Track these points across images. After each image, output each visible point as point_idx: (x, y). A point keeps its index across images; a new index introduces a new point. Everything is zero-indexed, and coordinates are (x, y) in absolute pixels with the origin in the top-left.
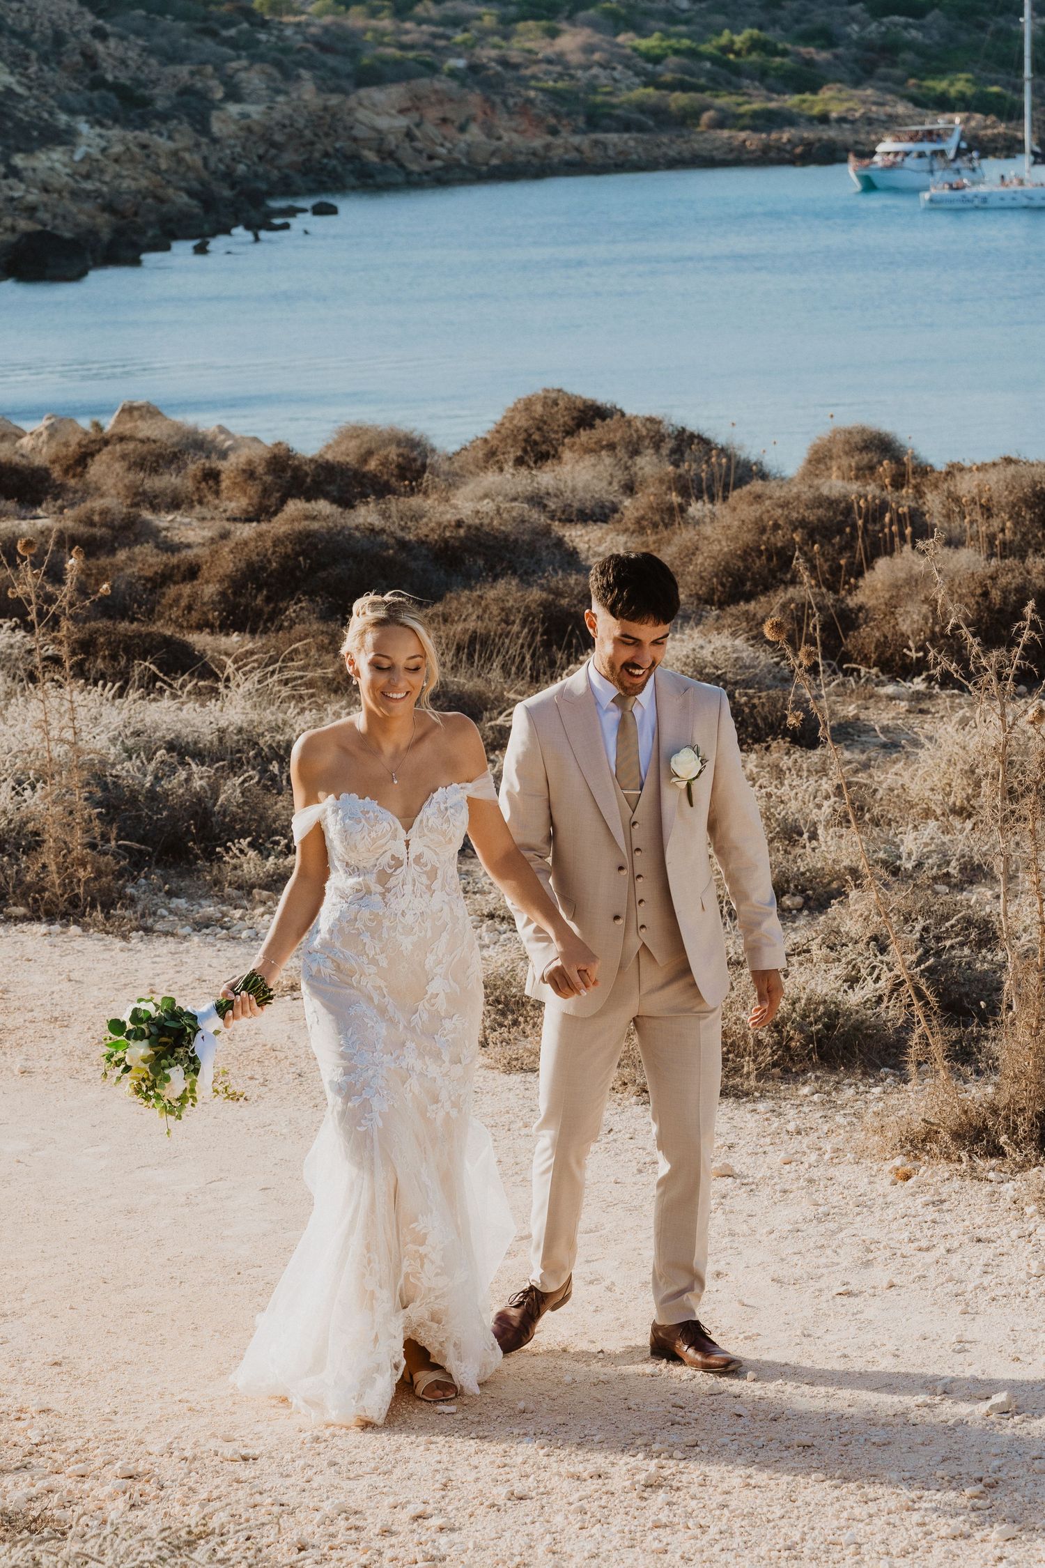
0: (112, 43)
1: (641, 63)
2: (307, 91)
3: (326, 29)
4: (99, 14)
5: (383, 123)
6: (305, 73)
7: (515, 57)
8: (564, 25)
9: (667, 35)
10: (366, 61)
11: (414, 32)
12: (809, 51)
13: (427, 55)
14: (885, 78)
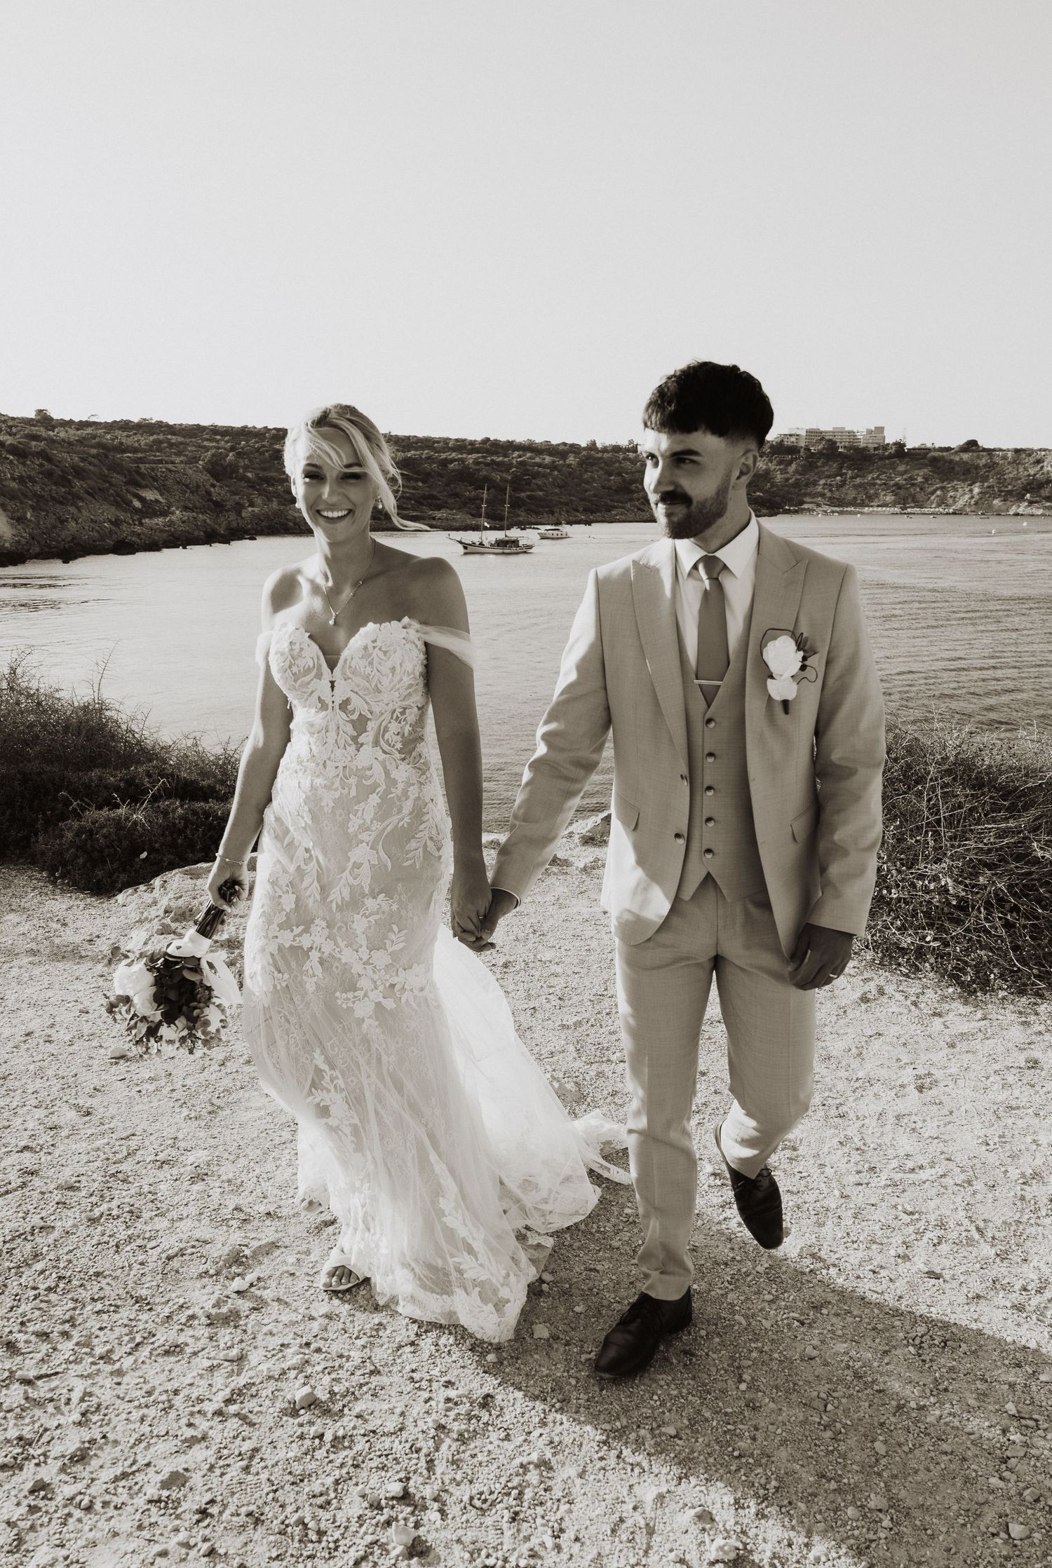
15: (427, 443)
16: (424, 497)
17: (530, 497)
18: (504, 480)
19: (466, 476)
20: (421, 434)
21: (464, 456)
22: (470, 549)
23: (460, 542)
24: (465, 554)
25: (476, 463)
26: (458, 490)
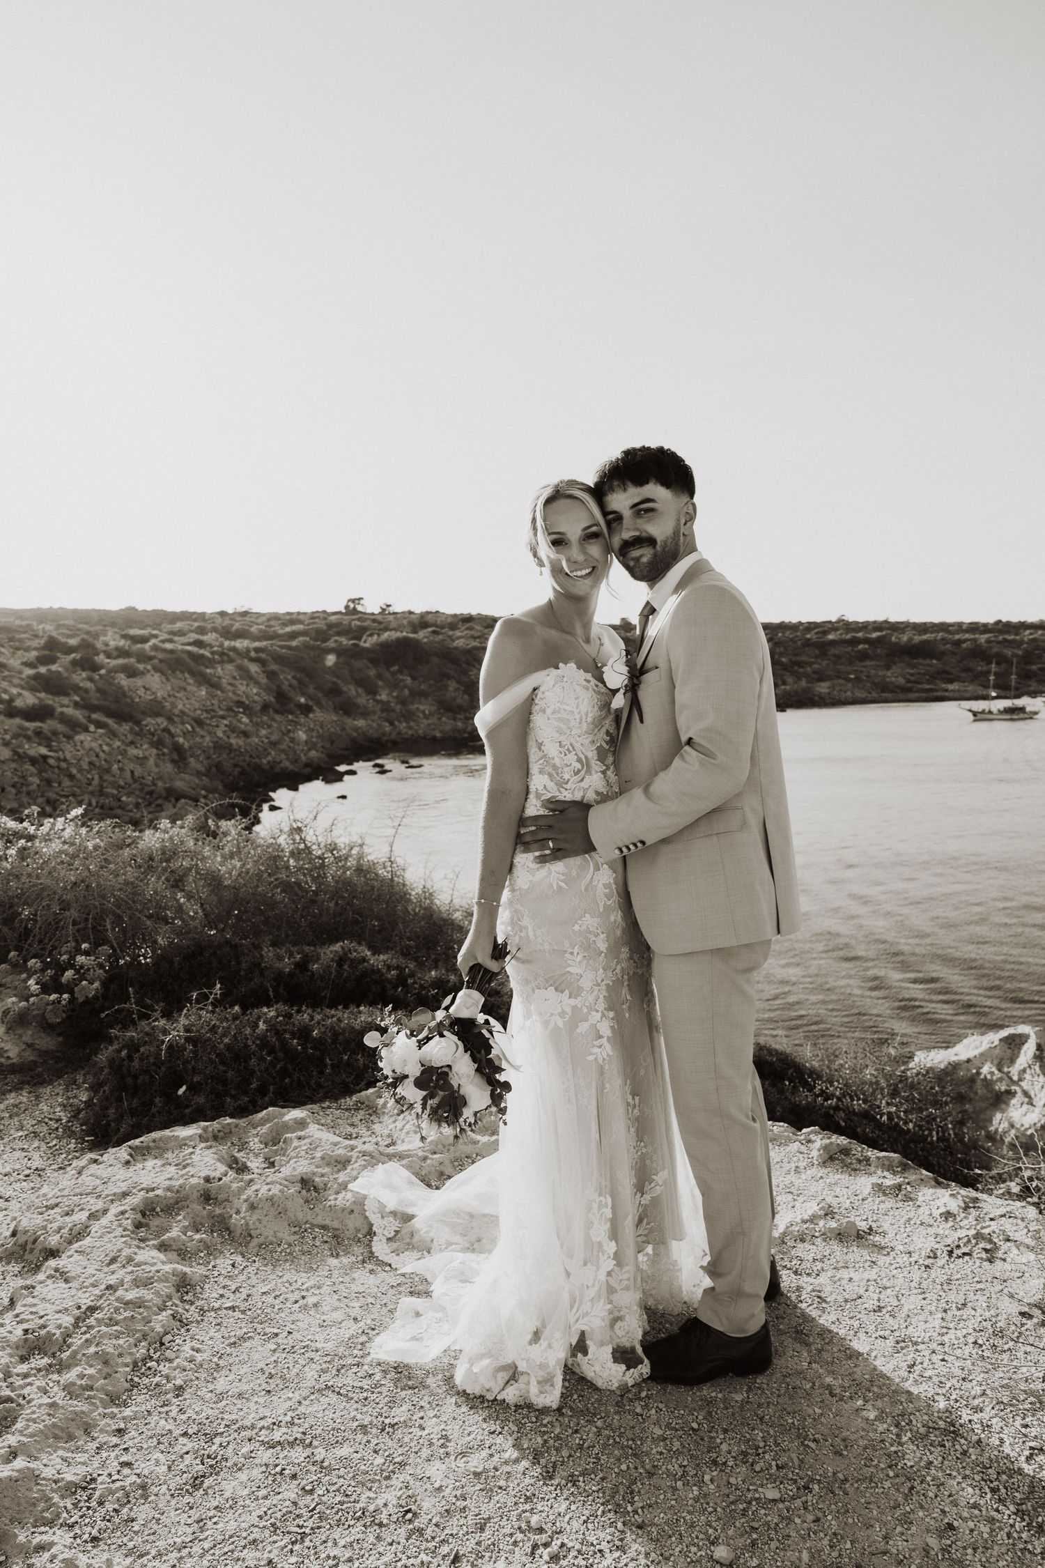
15: (943, 627)
16: (939, 673)
17: (1040, 669)
18: (1014, 655)
19: (979, 653)
20: (937, 619)
21: (977, 636)
22: (979, 716)
23: (970, 711)
24: (975, 721)
25: (988, 641)
26: (971, 665)
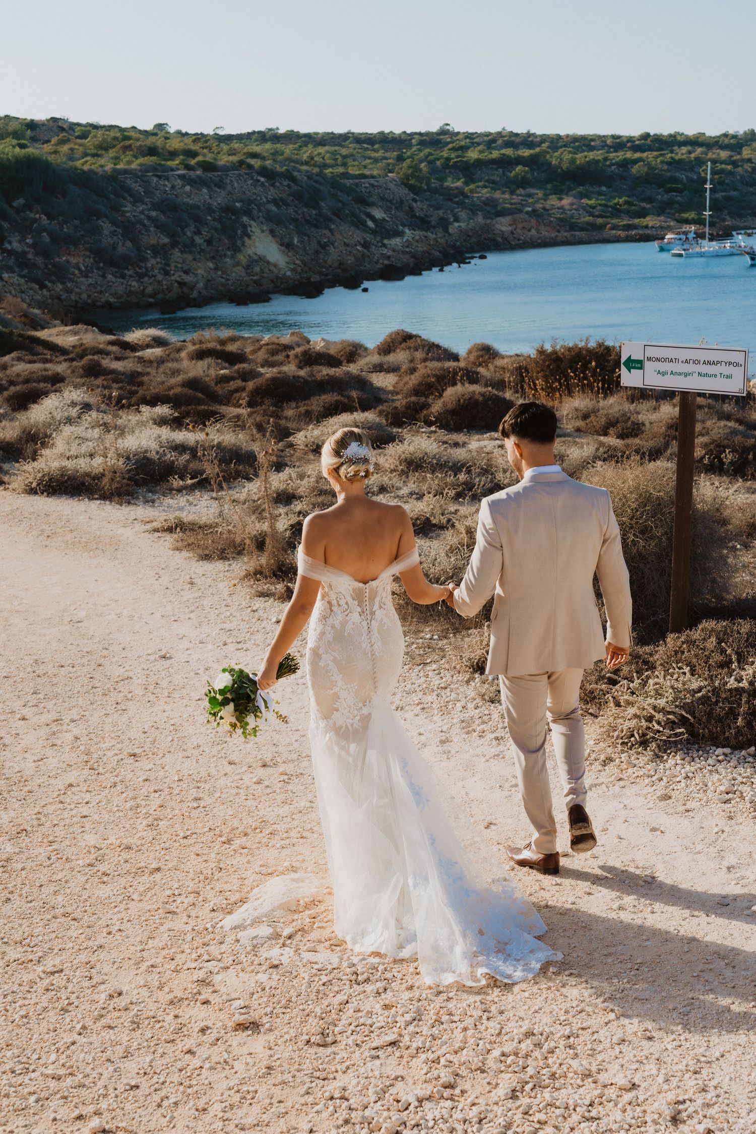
0: (419, 203)
1: (588, 209)
2: (480, 219)
3: (487, 198)
4: (415, 194)
5: (504, 229)
6: (479, 213)
7: (548, 207)
8: (564, 197)
9: (597, 199)
10: (499, 209)
11: (516, 199)
12: (644, 205)
13: (519, 206)
14: (669, 213)
